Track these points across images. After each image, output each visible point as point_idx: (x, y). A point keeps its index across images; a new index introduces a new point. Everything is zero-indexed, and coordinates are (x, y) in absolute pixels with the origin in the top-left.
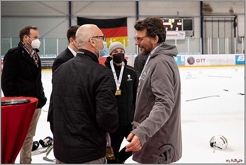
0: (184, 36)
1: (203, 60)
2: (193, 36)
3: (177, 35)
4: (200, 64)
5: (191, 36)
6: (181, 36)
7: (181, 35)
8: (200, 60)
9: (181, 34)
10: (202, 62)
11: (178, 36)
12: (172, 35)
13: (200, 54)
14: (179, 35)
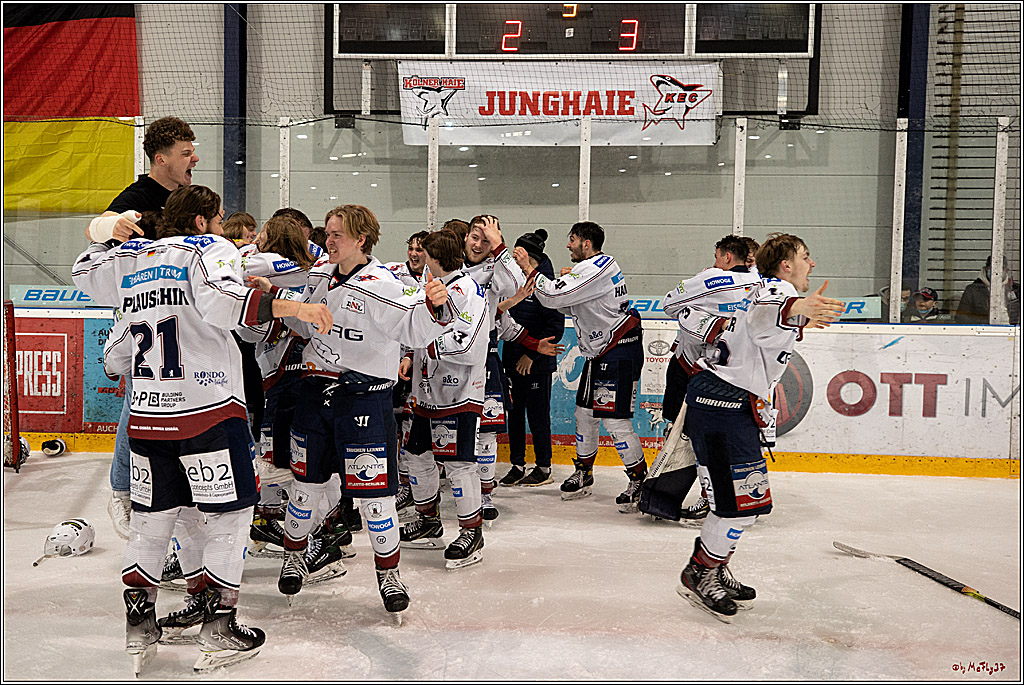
0: (709, 106)
1: (913, 395)
2: (813, 109)
3: (621, 103)
4: (873, 431)
5: (792, 121)
6: (677, 109)
7: (670, 98)
8: (884, 392)
9: (665, 89)
10: (896, 410)
11: (639, 112)
12: (571, 102)
13: (884, 320)
14: (647, 97)
